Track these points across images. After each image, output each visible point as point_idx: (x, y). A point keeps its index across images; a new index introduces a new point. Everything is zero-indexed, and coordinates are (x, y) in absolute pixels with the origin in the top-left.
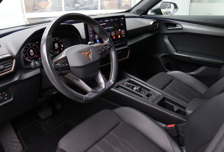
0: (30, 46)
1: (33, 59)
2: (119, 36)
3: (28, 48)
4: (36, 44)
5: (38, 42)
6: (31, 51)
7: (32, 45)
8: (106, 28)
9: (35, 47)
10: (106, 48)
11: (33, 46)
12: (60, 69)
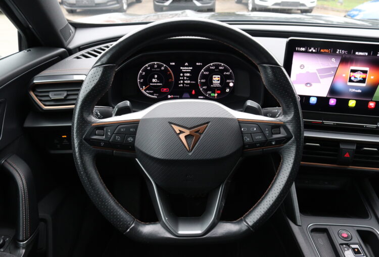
0: (156, 66)
4: (171, 67)
5: (174, 64)
7: (159, 66)
9: (165, 71)
10: (273, 134)
11: (163, 68)
12: (102, 144)
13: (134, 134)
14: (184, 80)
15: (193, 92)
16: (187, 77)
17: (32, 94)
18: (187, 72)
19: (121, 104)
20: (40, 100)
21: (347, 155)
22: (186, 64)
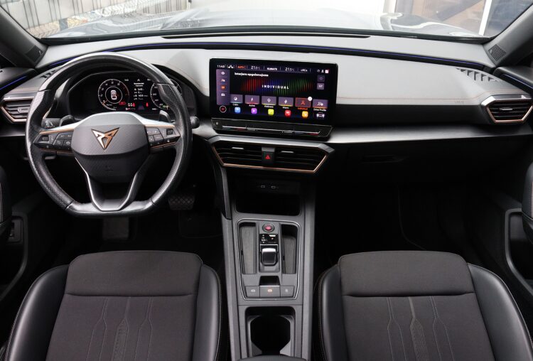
0: (112, 83)
1: (114, 105)
2: (305, 114)
3: (108, 86)
4: (126, 83)
5: (127, 80)
6: (113, 92)
7: (116, 83)
8: (265, 86)
9: (121, 86)
10: (167, 134)
11: (119, 84)
12: (48, 147)
13: (70, 139)
14: (138, 94)
15: (147, 105)
16: (140, 91)
17: (3, 108)
18: (140, 88)
19: (65, 118)
20: (11, 114)
21: (268, 157)
22: (138, 80)
